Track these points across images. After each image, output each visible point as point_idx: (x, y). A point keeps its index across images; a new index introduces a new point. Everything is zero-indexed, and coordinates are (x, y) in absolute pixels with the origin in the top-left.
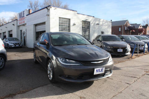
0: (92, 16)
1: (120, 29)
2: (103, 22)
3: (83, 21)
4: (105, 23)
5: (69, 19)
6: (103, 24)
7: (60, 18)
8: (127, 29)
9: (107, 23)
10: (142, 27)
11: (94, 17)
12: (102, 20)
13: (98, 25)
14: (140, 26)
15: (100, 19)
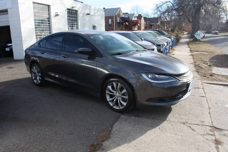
0: (80, 2)
1: (110, 20)
2: (94, 10)
3: (68, 9)
4: (97, 11)
5: (49, 6)
6: (95, 13)
7: (34, 3)
8: (120, 20)
9: (100, 12)
10: (136, 17)
11: (82, 2)
12: (93, 8)
13: (88, 15)
14: (134, 17)
15: (90, 7)
